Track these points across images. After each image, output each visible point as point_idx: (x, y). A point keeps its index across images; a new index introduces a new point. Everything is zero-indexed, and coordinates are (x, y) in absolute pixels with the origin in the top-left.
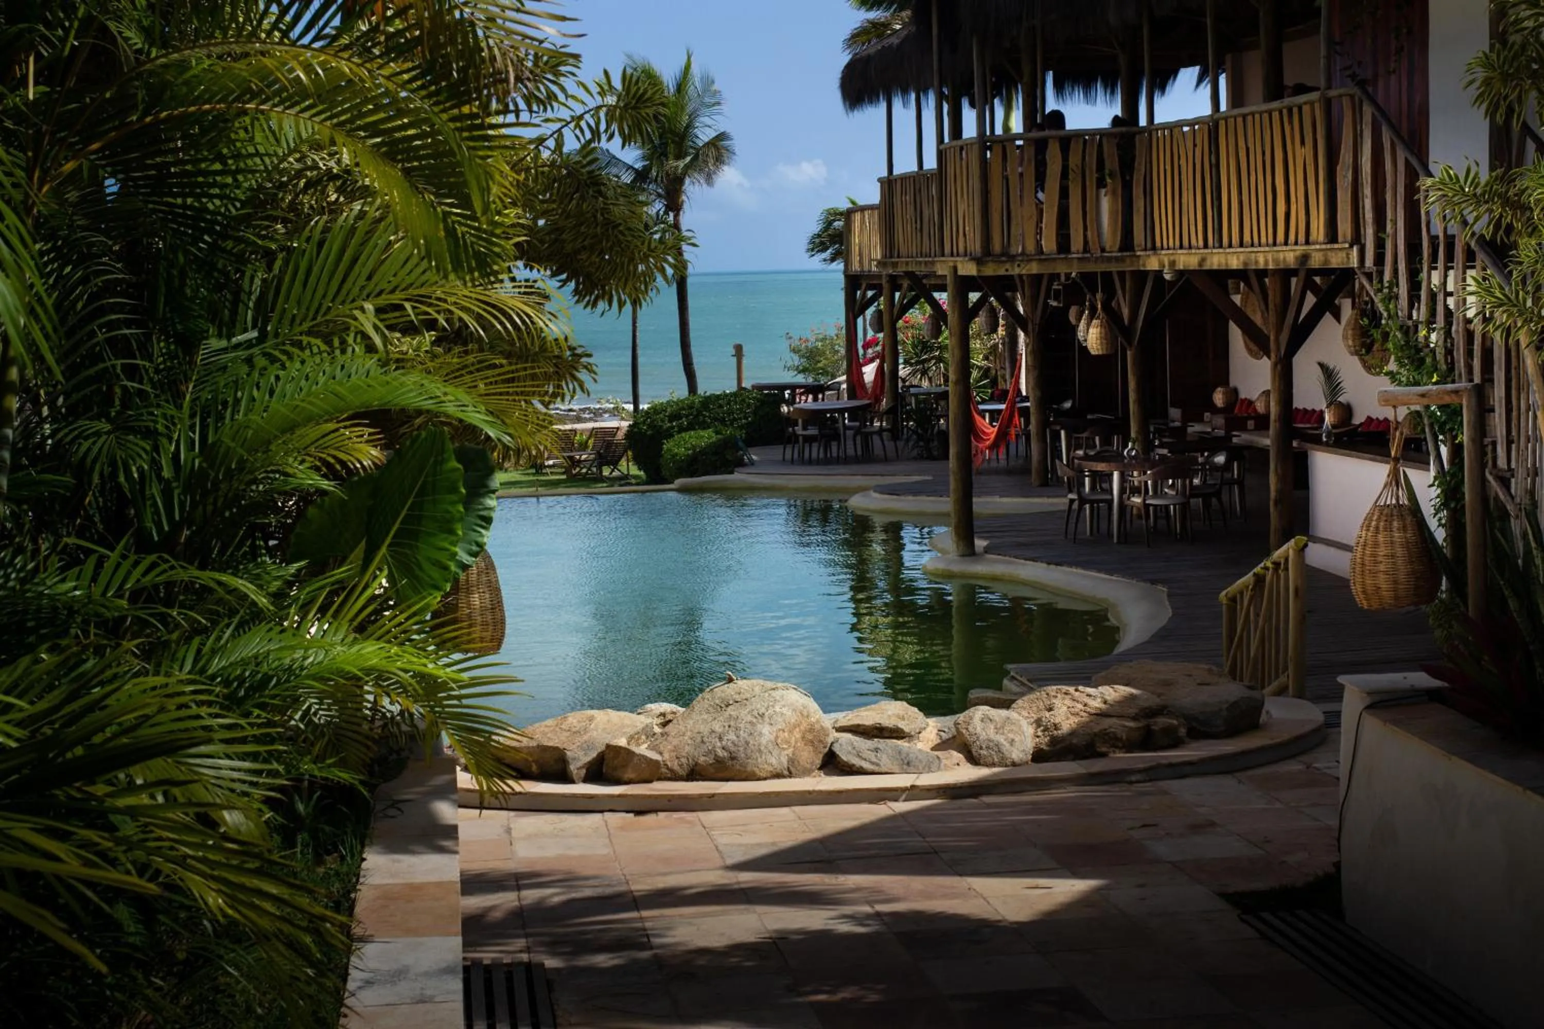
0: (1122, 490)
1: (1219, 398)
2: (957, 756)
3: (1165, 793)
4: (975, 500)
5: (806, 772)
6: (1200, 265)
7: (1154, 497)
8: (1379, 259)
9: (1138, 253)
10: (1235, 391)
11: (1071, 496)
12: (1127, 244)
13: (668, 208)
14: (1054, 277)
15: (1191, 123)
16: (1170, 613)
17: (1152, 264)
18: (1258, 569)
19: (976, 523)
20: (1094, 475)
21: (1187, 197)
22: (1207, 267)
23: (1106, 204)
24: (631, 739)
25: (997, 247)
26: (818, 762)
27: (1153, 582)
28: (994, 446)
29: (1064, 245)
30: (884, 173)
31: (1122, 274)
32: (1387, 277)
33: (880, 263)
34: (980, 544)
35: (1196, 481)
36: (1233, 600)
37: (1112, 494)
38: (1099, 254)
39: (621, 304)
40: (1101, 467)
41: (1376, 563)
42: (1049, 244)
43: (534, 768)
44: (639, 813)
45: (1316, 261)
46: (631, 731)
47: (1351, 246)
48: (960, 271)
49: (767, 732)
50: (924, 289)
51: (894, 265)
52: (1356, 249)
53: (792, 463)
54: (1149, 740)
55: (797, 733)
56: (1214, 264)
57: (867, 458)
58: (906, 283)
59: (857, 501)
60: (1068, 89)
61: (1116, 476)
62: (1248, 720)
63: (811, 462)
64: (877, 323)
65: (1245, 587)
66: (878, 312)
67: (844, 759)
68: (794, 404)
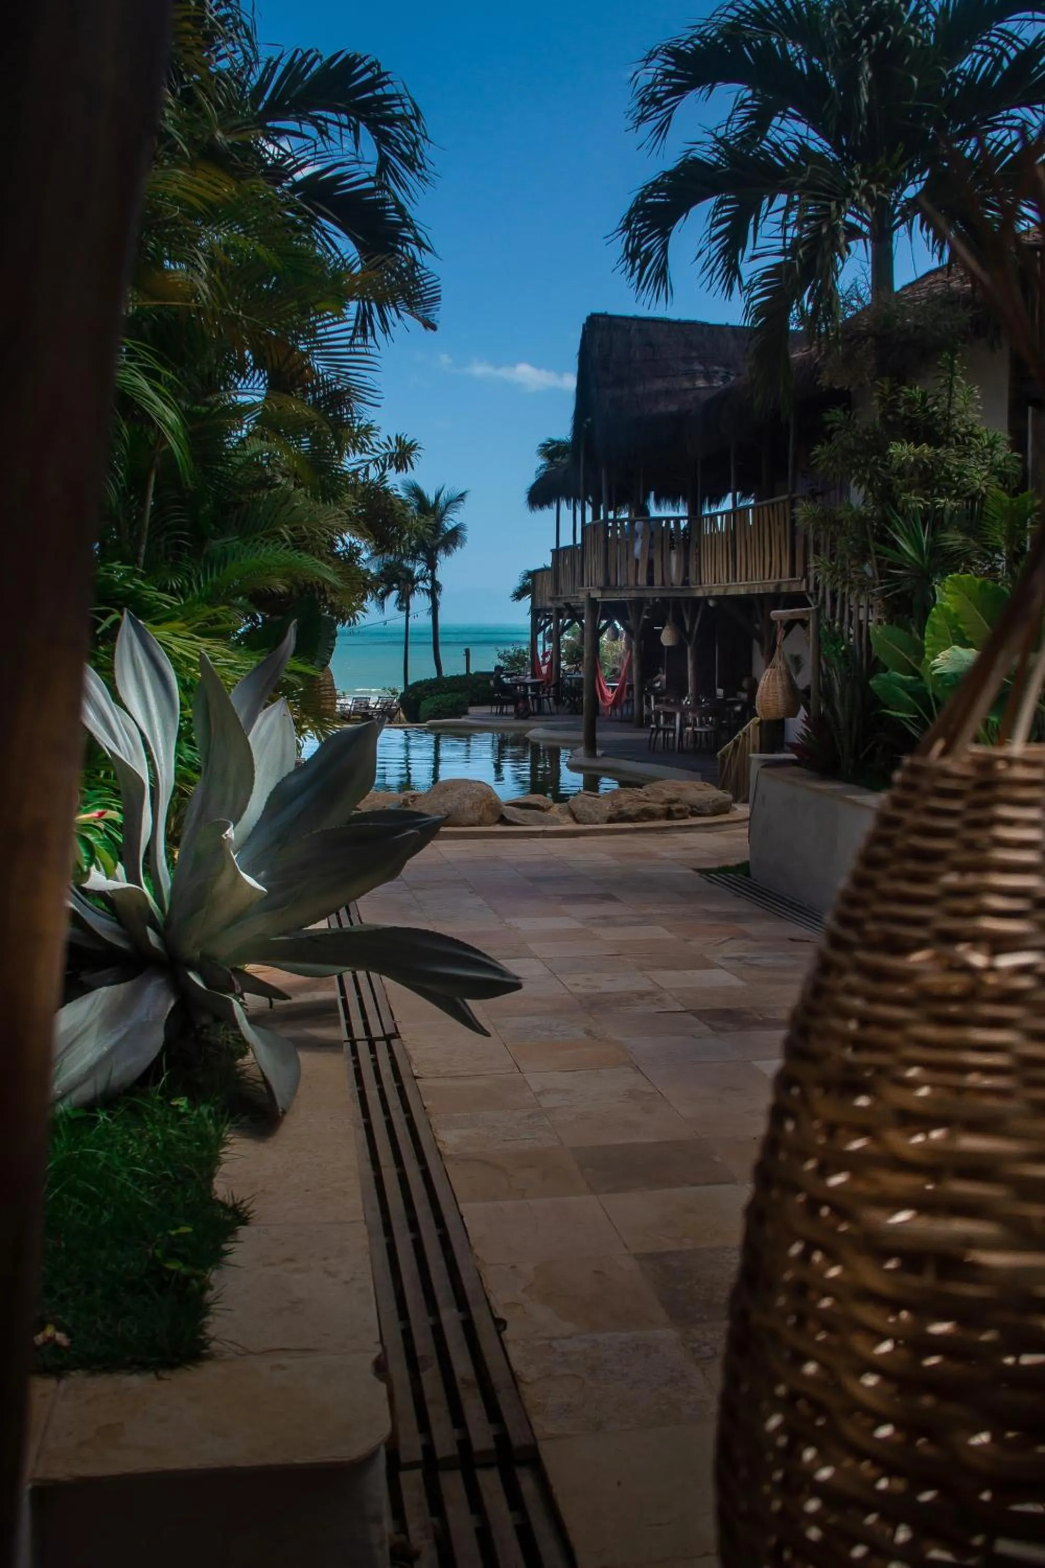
0: (682, 724)
2: (568, 818)
3: (675, 838)
4: (598, 734)
5: (489, 825)
6: (726, 591)
7: (701, 726)
9: (693, 587)
12: (686, 583)
13: (428, 567)
14: (647, 598)
15: (721, 513)
17: (699, 594)
18: (736, 738)
19: (598, 743)
20: (665, 713)
21: (719, 557)
22: (728, 594)
23: (674, 559)
25: (613, 582)
26: (496, 819)
28: (614, 705)
29: (650, 581)
30: (554, 547)
31: (685, 599)
32: (820, 595)
33: (552, 601)
34: (599, 752)
36: (724, 757)
37: (675, 724)
38: (669, 586)
40: (670, 710)
41: (767, 695)
42: (642, 580)
45: (784, 589)
47: (802, 580)
48: (593, 595)
49: (468, 803)
50: (576, 616)
51: (559, 599)
52: (804, 581)
53: (496, 714)
54: (669, 815)
55: (484, 805)
56: (731, 592)
57: (540, 712)
58: (566, 613)
59: (531, 734)
60: (662, 502)
61: (678, 716)
62: (722, 809)
63: (507, 714)
64: (549, 638)
65: (729, 748)
66: (550, 631)
67: (508, 817)
68: (498, 681)
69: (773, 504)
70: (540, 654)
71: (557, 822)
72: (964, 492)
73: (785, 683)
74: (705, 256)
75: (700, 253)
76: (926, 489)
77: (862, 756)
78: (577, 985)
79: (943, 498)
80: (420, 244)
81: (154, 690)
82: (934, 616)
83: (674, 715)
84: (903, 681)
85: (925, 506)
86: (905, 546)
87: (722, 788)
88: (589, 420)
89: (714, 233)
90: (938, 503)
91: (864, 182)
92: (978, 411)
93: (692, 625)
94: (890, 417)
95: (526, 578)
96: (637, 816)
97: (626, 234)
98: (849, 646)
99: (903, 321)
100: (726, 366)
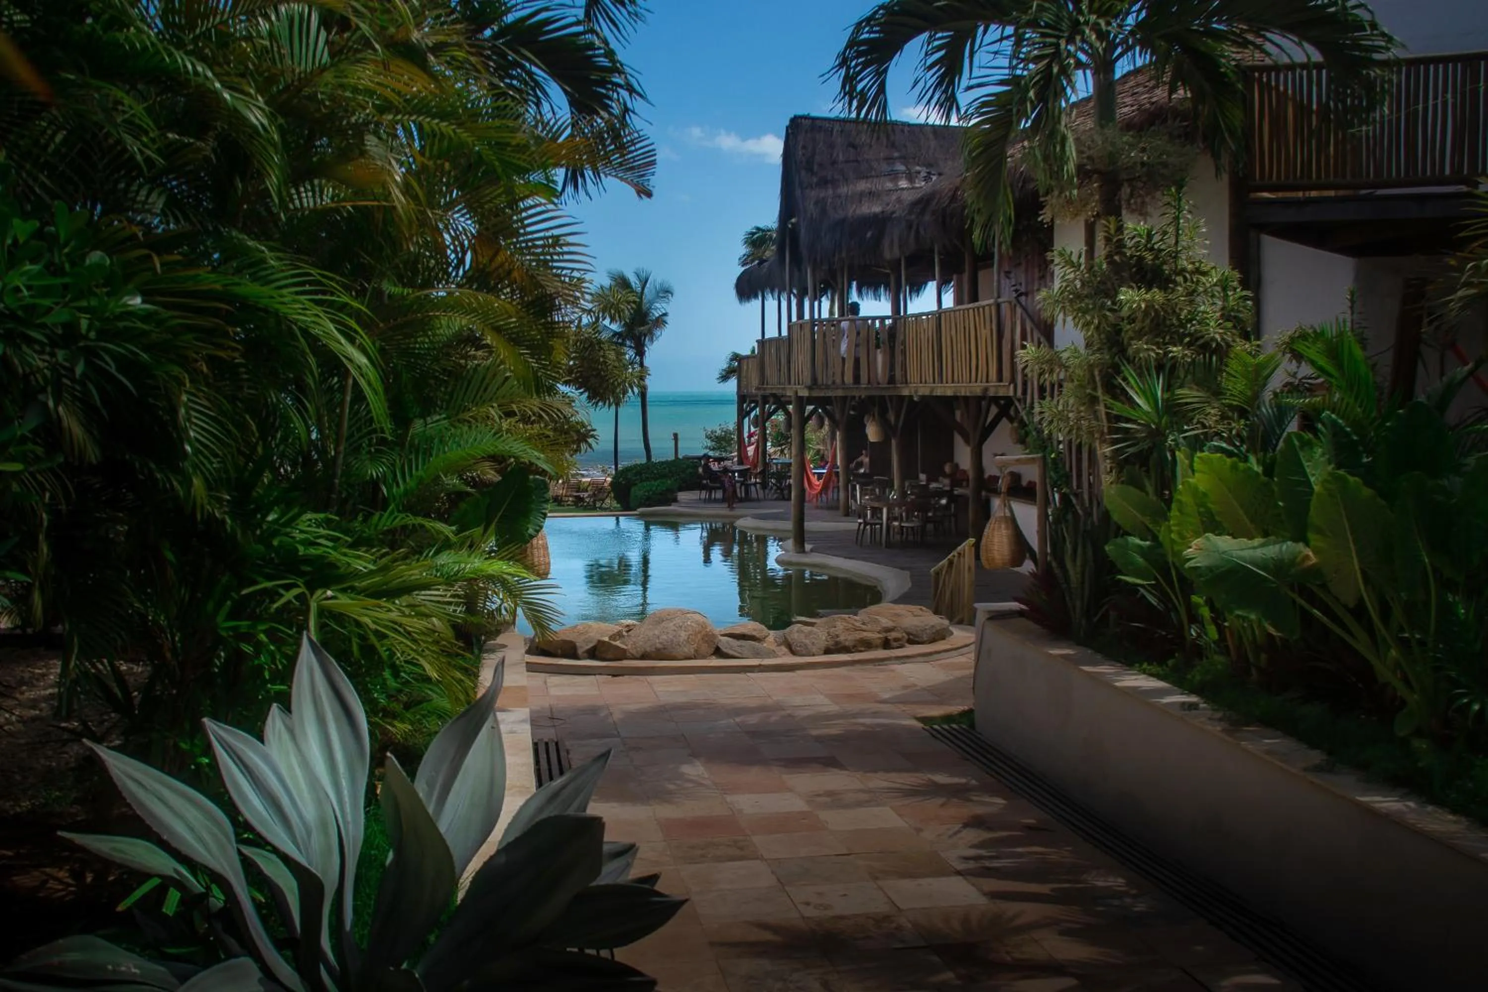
0: (888, 519)
1: (947, 468)
2: (784, 649)
3: (893, 671)
4: (806, 524)
5: (704, 657)
6: (932, 391)
7: (907, 521)
8: (1024, 392)
9: (898, 386)
10: (957, 466)
11: (860, 521)
12: (891, 382)
13: (637, 354)
14: (853, 397)
15: (927, 314)
16: (910, 585)
17: (906, 392)
18: (950, 556)
19: (806, 536)
20: (873, 509)
21: (925, 357)
22: (936, 394)
23: (880, 358)
24: (610, 638)
25: (820, 381)
26: (712, 651)
27: (902, 569)
28: (821, 494)
29: (857, 379)
30: (760, 338)
31: (890, 397)
32: (1028, 401)
33: (758, 389)
34: (808, 547)
35: (930, 514)
36: (938, 574)
37: (881, 519)
38: (875, 385)
39: (610, 406)
40: (876, 505)
42: (849, 378)
43: (559, 651)
44: (614, 676)
45: (991, 393)
46: (611, 633)
47: (1010, 384)
48: (800, 394)
49: (683, 635)
50: (781, 403)
51: (765, 389)
52: (1012, 386)
53: (705, 501)
54: (886, 644)
55: (699, 636)
56: (939, 392)
57: (747, 499)
58: (771, 400)
59: (740, 523)
60: (864, 290)
61: (885, 510)
62: (940, 635)
63: (716, 501)
64: (755, 423)
65: (943, 567)
66: (756, 416)
67: (725, 650)
68: (707, 467)
69: (978, 308)
70: (746, 435)
71: (772, 654)
72: (1197, 339)
73: (1010, 532)
74: (921, 85)
75: (916, 83)
76: (1157, 336)
77: (1095, 619)
78: (808, 904)
79: (1175, 346)
80: (631, 90)
81: (337, 720)
82: (1180, 493)
83: (881, 510)
84: (1140, 546)
85: (1157, 354)
86: (1140, 401)
87: (936, 612)
88: (793, 220)
89: (929, 62)
90: (1171, 352)
91: (1093, 18)
92: (1205, 247)
93: (897, 417)
94: (1117, 258)
95: (732, 360)
96: (854, 646)
97: (843, 72)
98: (1059, 453)
99: (1128, 156)
100: (929, 165)
